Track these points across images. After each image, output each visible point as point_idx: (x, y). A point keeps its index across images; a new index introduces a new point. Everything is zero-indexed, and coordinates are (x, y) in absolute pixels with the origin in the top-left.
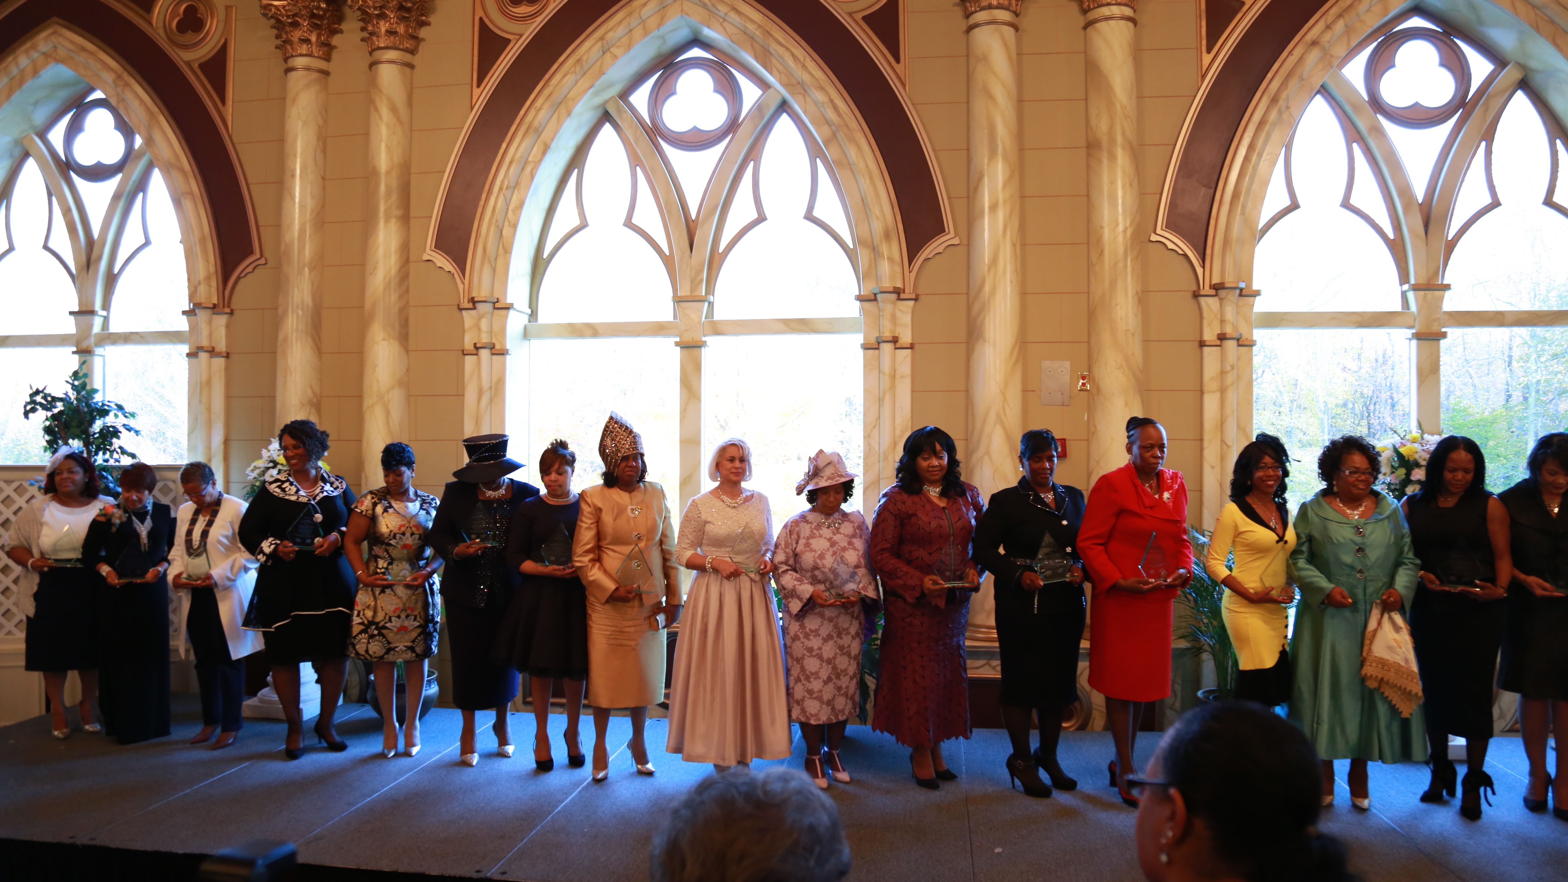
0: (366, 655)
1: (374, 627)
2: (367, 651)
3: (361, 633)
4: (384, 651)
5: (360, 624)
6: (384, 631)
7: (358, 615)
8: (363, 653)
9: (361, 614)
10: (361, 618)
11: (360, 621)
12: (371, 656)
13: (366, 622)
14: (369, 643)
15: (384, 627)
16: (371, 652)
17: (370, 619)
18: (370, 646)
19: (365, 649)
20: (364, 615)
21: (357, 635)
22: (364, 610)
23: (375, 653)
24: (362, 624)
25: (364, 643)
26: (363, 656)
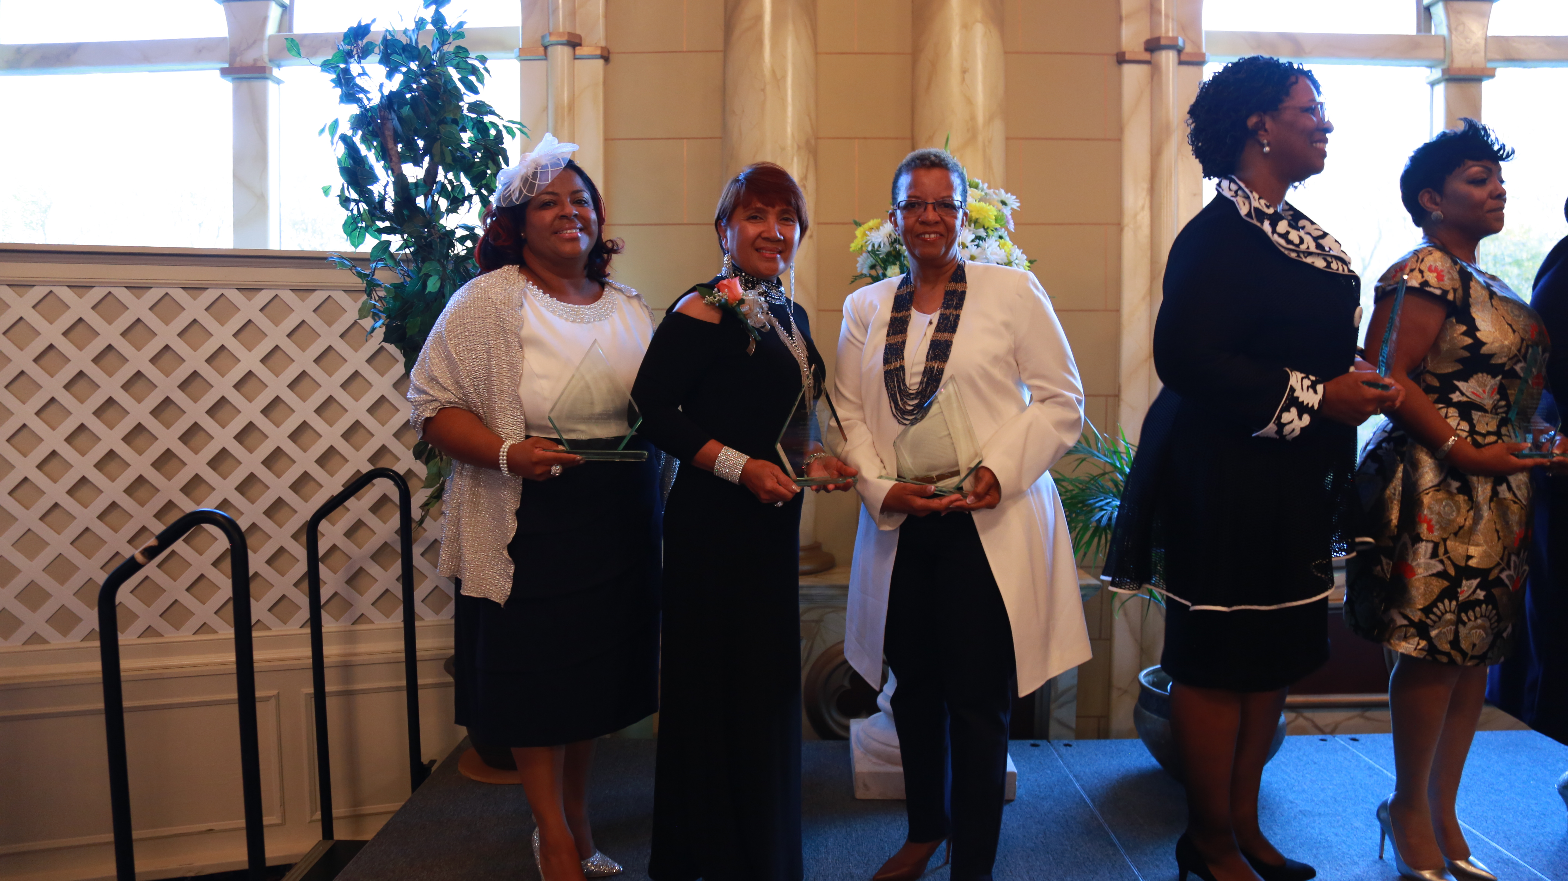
0: (1453, 652)
1: (1475, 582)
2: (1455, 643)
3: (1440, 598)
4: (1491, 638)
5: (1439, 575)
6: (1496, 591)
7: (1434, 555)
8: (1446, 647)
9: (1441, 550)
10: (1442, 562)
11: (1440, 568)
12: (1464, 654)
13: (1452, 571)
14: (1459, 621)
15: (1499, 581)
16: (1464, 645)
17: (1463, 564)
18: (1463, 631)
19: (1451, 637)
20: (1446, 552)
21: (1434, 604)
22: (1445, 540)
23: (1474, 645)
24: (1440, 575)
25: (1450, 622)
26: (1447, 654)
